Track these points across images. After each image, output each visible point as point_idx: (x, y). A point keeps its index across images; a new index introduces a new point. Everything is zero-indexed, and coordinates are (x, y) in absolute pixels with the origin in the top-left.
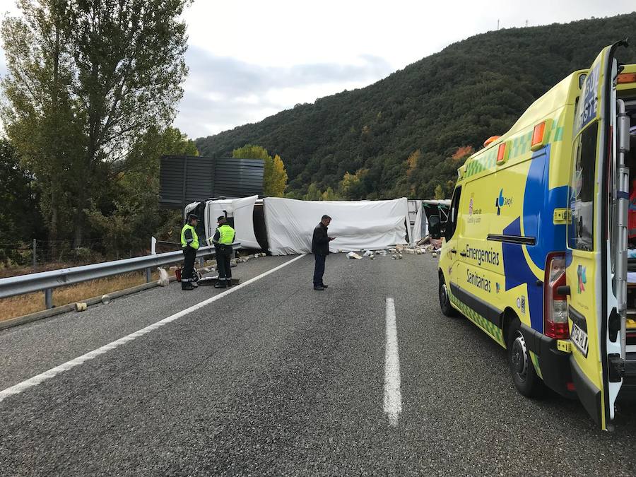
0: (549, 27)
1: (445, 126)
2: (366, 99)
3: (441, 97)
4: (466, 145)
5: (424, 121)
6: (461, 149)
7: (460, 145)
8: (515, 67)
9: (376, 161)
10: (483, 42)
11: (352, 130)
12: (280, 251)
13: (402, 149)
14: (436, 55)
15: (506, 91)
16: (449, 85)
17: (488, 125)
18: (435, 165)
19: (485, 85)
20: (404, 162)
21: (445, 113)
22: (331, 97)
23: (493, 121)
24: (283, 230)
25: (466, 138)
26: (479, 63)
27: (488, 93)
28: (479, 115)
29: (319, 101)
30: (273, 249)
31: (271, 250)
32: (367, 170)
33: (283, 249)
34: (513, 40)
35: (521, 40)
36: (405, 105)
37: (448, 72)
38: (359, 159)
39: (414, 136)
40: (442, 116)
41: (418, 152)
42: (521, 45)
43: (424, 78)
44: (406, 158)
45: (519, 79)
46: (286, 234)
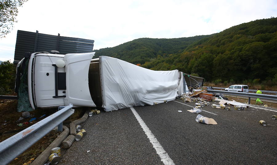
0: (156, 39)
2: (113, 50)
3: (132, 51)
4: (139, 63)
5: (128, 57)
7: (137, 63)
8: (149, 46)
10: (142, 40)
12: (113, 107)
14: (131, 41)
15: (148, 52)
16: (134, 49)
17: (144, 59)
19: (143, 49)
22: (104, 49)
23: (145, 58)
24: (117, 88)
25: (139, 62)
26: (141, 44)
27: (143, 51)
28: (142, 56)
30: (108, 106)
31: (105, 107)
33: (116, 105)
34: (149, 40)
35: (150, 41)
36: (123, 53)
37: (134, 46)
40: (132, 56)
42: (150, 42)
45: (150, 49)
46: (119, 92)
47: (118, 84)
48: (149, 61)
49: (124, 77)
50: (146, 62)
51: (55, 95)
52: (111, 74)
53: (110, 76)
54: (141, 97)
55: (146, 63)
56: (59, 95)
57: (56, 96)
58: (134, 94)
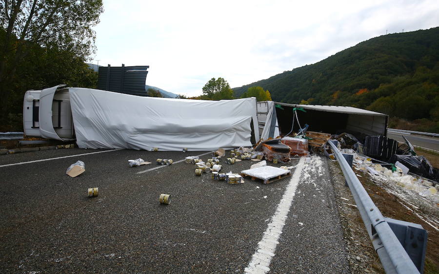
1: (354, 79)
2: (315, 68)
3: (353, 66)
5: (343, 77)
6: (361, 90)
7: (361, 88)
8: (395, 51)
9: (318, 95)
10: (378, 41)
11: (308, 81)
12: (87, 144)
13: (331, 90)
15: (389, 62)
16: (357, 60)
17: (378, 79)
18: (347, 97)
19: (377, 60)
20: (331, 96)
21: (354, 74)
23: (381, 77)
25: (365, 85)
27: (378, 64)
28: (373, 74)
29: (294, 70)
31: (77, 143)
32: (312, 99)
33: (89, 143)
36: (334, 70)
37: (357, 55)
38: (309, 94)
39: (337, 84)
40: (352, 75)
41: (338, 91)
42: (399, 41)
43: (344, 58)
44: (332, 94)
45: (397, 57)
46: (91, 127)
47: (87, 118)
48: (389, 82)
49: (98, 110)
50: (381, 85)
51: (32, 126)
52: (81, 107)
53: (79, 110)
54: (125, 136)
55: (380, 87)
56: (36, 126)
57: (34, 127)
58: (114, 131)
